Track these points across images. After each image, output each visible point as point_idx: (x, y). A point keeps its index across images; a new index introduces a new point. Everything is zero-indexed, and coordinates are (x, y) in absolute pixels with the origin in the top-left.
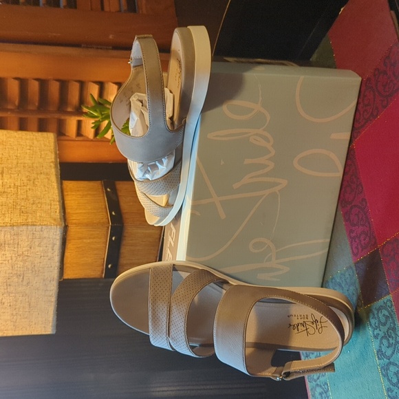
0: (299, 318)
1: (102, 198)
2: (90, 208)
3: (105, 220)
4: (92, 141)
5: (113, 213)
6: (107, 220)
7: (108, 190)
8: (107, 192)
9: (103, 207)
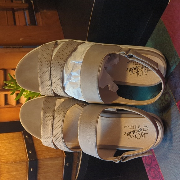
0: (131, 128)
1: (22, 142)
2: (14, 150)
3: (25, 157)
4: (15, 107)
5: (30, 152)
6: (26, 157)
7: (27, 137)
8: (26, 138)
9: (23, 148)
